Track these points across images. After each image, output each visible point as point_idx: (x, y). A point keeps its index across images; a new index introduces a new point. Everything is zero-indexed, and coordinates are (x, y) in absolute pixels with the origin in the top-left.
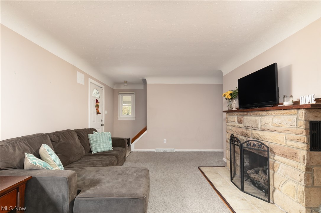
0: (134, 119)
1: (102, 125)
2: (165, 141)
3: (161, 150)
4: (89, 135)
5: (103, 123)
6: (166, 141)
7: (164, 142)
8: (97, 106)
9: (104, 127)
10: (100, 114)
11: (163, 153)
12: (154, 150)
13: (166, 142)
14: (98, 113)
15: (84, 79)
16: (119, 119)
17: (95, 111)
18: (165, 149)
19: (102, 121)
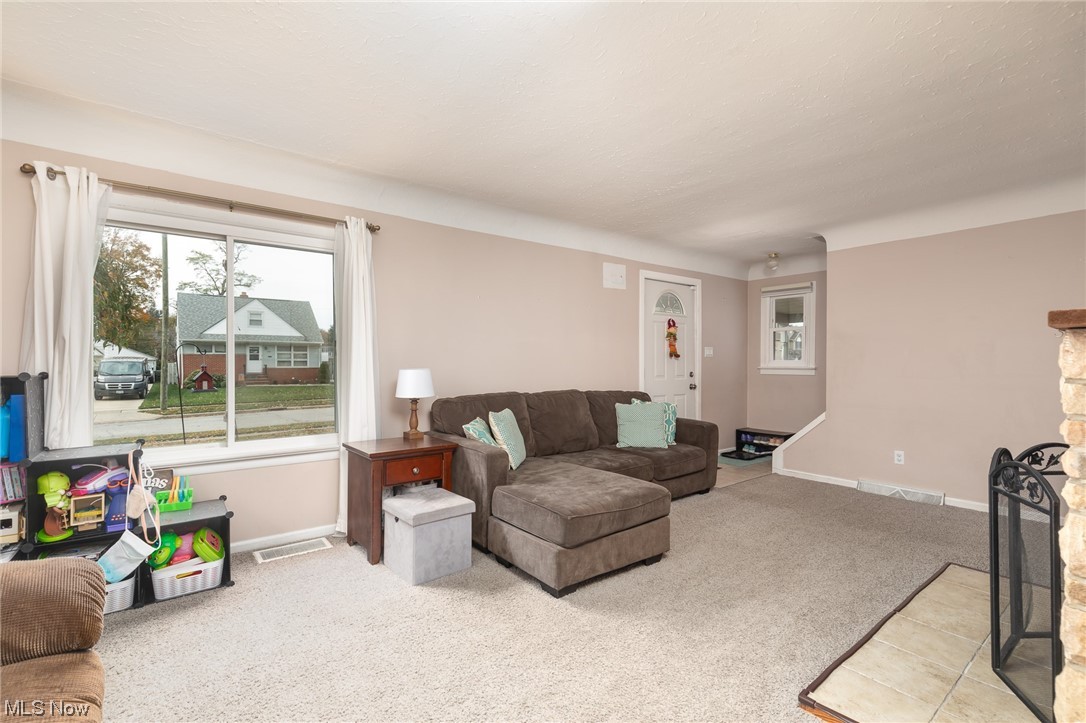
0: (813, 373)
1: (693, 387)
2: (899, 457)
3: (885, 488)
4: (617, 405)
5: (697, 381)
6: (902, 458)
7: (896, 462)
8: (672, 337)
9: (698, 392)
10: (678, 356)
11: (890, 499)
12: (853, 484)
13: (902, 463)
14: (674, 354)
15: (624, 277)
16: (762, 372)
17: (667, 350)
18: (898, 489)
19: (691, 376)
